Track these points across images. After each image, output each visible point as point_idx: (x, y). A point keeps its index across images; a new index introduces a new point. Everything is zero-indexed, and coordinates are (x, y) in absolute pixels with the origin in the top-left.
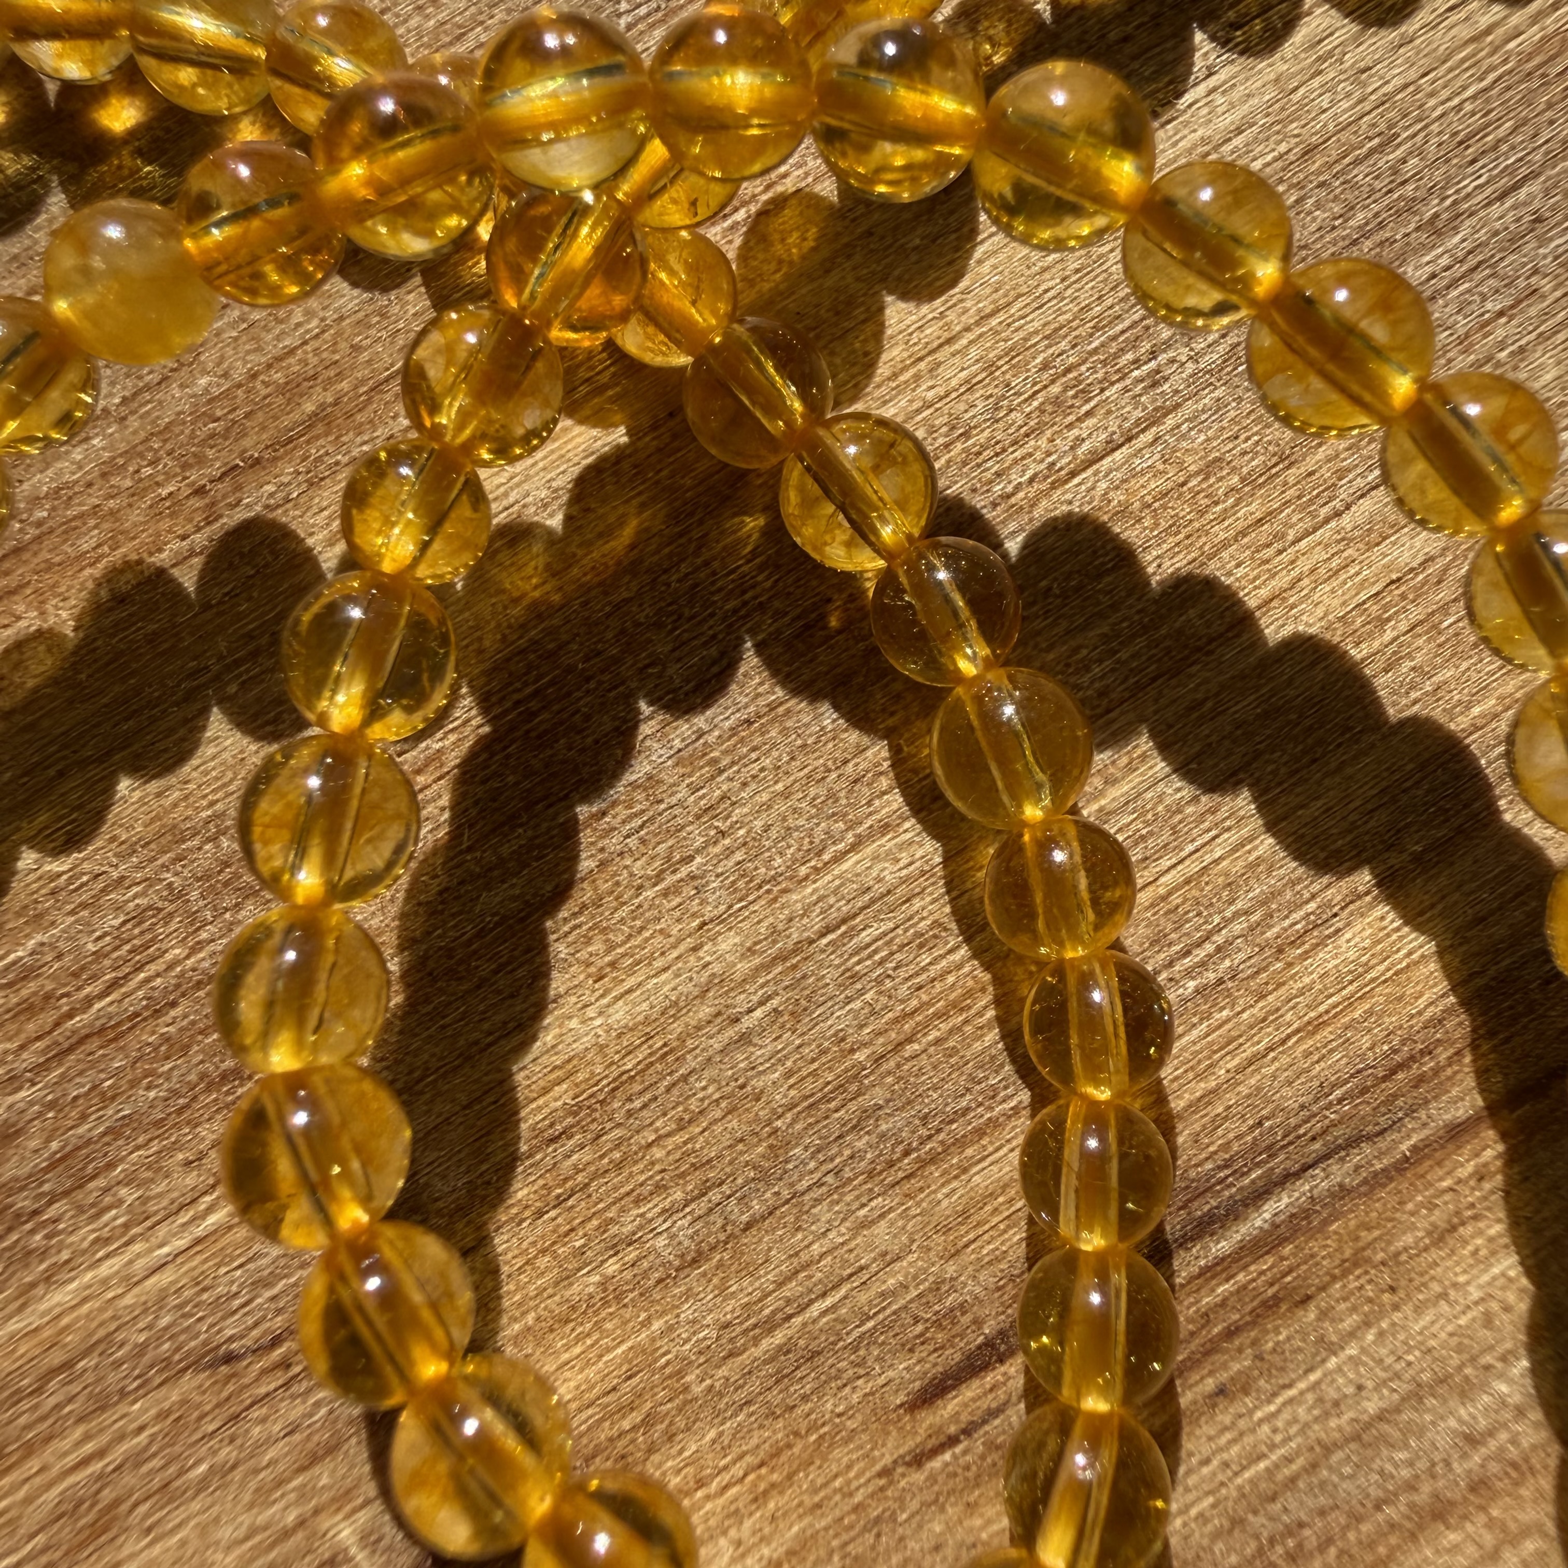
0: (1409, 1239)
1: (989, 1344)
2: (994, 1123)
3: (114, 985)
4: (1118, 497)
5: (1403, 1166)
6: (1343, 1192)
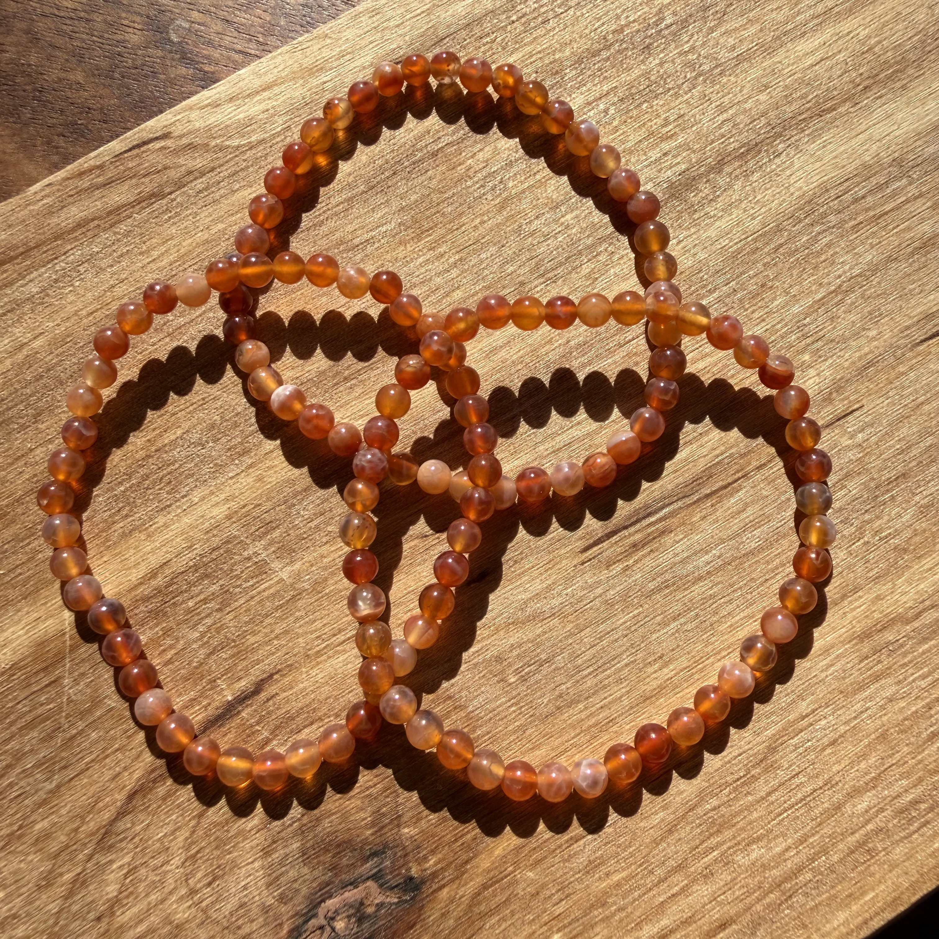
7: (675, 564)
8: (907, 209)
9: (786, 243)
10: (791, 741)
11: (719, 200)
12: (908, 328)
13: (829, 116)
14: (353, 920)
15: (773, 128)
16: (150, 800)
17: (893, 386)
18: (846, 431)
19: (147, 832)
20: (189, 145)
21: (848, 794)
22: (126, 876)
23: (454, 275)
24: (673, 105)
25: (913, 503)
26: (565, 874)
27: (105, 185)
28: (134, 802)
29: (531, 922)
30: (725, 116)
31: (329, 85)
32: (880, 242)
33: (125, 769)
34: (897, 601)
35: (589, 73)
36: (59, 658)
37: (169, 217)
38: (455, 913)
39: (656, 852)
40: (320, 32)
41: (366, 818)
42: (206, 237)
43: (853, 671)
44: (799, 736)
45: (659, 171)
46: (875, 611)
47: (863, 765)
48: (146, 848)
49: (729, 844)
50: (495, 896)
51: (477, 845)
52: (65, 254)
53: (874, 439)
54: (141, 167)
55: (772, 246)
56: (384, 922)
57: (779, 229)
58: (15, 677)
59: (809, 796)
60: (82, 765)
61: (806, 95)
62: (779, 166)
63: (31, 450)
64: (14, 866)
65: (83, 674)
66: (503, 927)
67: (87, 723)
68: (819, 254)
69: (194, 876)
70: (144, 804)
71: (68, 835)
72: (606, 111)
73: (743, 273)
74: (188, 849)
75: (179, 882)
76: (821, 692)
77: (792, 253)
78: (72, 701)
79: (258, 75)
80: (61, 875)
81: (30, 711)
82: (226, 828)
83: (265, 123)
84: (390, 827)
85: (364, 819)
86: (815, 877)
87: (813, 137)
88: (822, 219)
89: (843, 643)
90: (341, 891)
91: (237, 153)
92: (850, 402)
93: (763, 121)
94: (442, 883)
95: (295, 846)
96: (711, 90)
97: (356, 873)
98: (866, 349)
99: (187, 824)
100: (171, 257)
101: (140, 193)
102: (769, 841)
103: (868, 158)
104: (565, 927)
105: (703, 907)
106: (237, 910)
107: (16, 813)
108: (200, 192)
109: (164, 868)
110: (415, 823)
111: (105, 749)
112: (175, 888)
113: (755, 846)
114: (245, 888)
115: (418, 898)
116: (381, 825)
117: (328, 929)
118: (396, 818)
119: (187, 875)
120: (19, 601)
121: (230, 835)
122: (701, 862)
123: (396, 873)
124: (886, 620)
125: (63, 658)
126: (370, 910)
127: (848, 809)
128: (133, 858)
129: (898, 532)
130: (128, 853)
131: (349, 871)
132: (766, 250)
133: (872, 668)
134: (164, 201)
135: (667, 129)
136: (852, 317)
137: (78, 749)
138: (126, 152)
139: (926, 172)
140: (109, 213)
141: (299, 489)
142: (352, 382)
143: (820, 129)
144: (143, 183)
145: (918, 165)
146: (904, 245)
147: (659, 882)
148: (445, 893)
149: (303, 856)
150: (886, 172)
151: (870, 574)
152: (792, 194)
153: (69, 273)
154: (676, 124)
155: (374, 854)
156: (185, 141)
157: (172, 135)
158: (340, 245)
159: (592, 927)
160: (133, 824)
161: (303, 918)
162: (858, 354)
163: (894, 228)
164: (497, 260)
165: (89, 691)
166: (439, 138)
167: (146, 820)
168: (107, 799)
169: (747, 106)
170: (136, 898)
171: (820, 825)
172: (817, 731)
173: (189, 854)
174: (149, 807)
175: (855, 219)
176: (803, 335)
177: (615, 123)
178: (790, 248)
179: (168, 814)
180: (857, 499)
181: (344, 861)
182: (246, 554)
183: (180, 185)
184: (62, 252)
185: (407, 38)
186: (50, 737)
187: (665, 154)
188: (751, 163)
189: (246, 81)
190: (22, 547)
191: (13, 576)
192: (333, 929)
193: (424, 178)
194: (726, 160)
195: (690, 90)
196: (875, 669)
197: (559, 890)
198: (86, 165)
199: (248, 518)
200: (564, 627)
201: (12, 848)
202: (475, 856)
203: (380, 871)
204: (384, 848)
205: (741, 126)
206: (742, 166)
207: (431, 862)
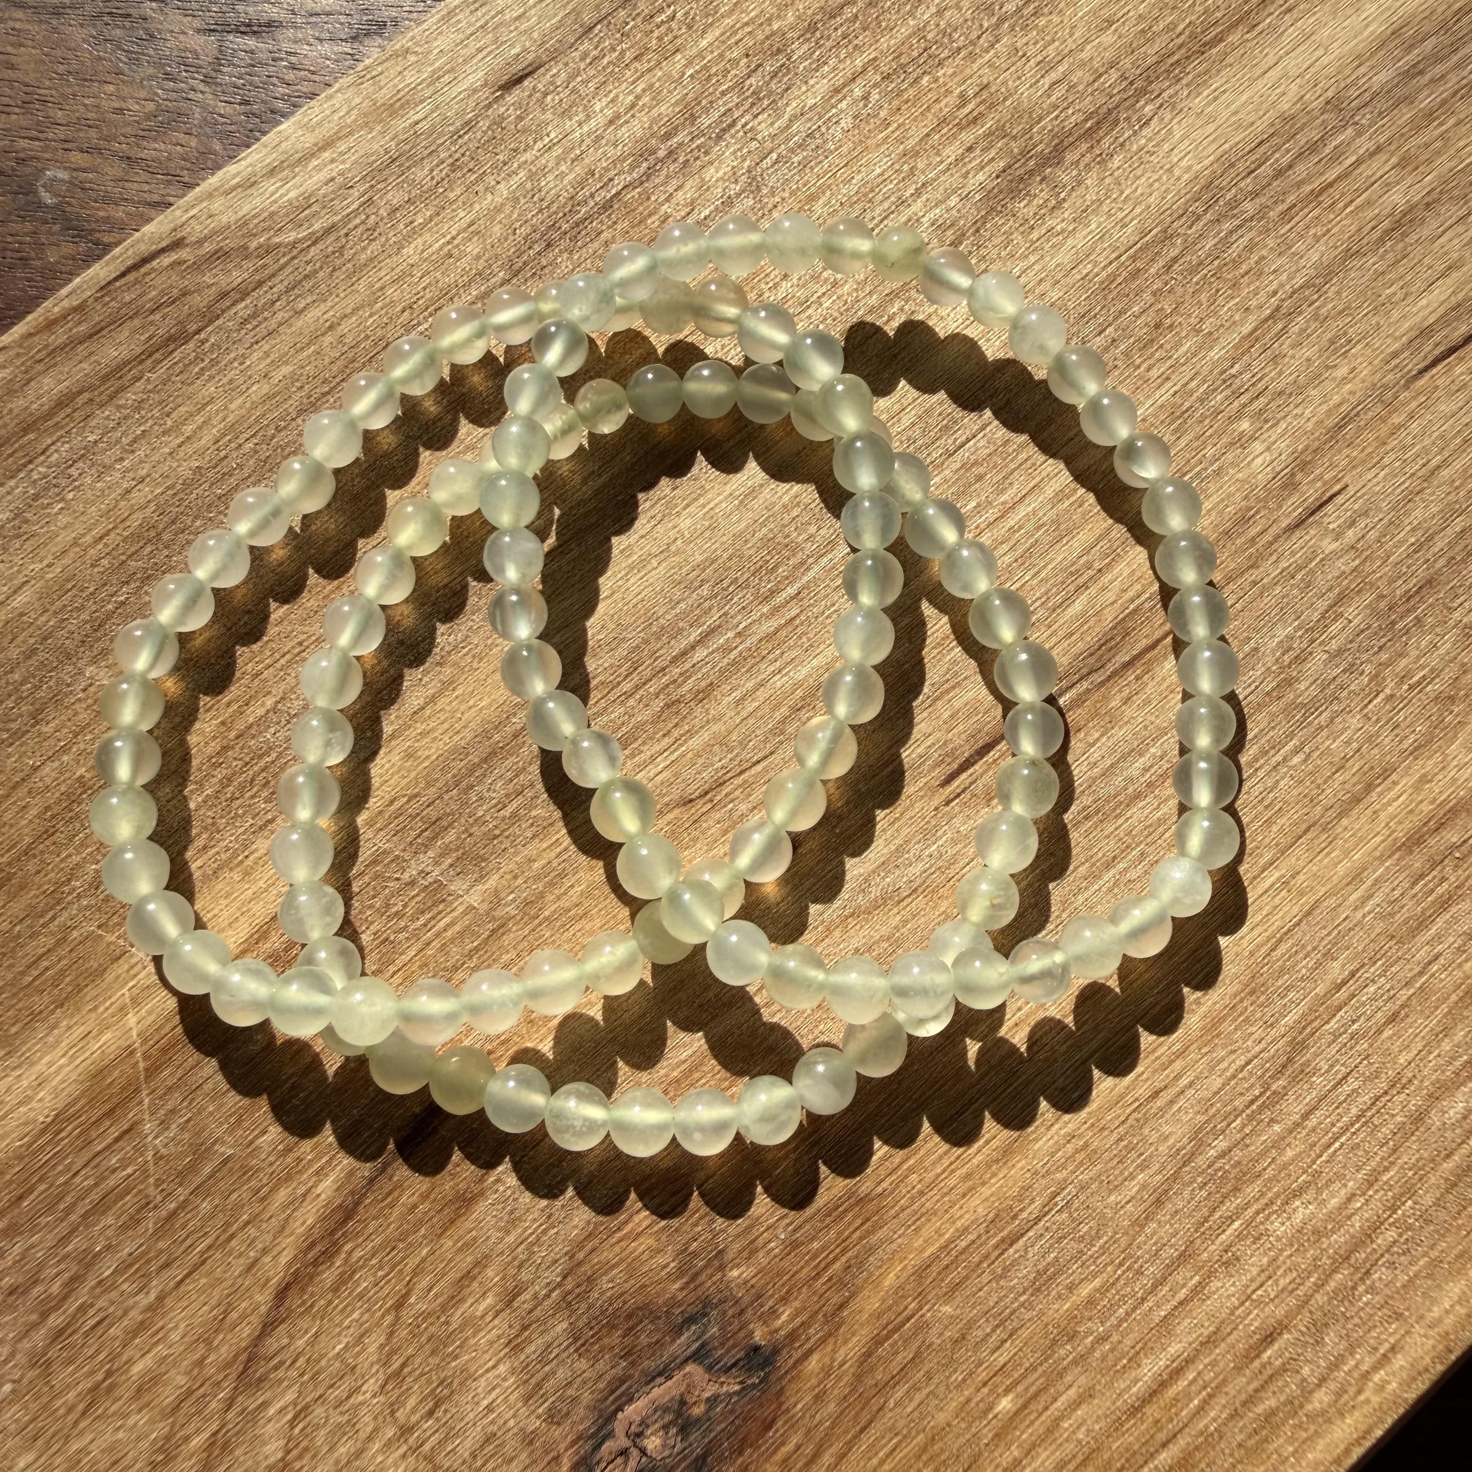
0: (1113, 704)
1: (967, 760)
2: (958, 684)
3: (627, 676)
4: (973, 457)
5: (1109, 678)
6: (1088, 691)
7: (1094, 779)
8: (1361, 174)
9: (1182, 254)
10: (1327, 1027)
11: (1066, 205)
12: (1395, 355)
13: (1214, 51)
14: (674, 1431)
15: (1131, 83)
16: (312, 1295)
17: (1389, 447)
18: (1326, 529)
19: (316, 1348)
20: (216, 252)
21: (1431, 1096)
22: (292, 1424)
24: (968, 71)
25: (1451, 623)
26: (1001, 1299)
27: (91, 336)
28: (287, 1304)
29: (959, 1386)
30: (1054, 76)
31: (424, 126)
32: (1329, 231)
33: (265, 1251)
34: (1454, 780)
35: (829, 44)
36: (131, 1092)
37: (202, 369)
38: (836, 1392)
39: (1142, 1238)
40: (398, 47)
41: (668, 1265)
42: (264, 392)
43: (1404, 902)
44: (1338, 1017)
45: (966, 176)
46: (1421, 801)
47: (1446, 1046)
48: (318, 1373)
49: (1255, 1207)
50: (897, 1353)
51: (854, 1277)
52: (43, 452)
53: (1373, 535)
54: (145, 298)
55: (1161, 263)
56: (723, 1425)
57: (1167, 236)
58: (63, 1134)
59: (1369, 1108)
60: (193, 1257)
61: (1174, 24)
62: (1150, 140)
63: (35, 769)
64: (108, 1438)
65: (173, 1111)
66: (916, 1401)
67: (192, 1187)
68: (1236, 263)
69: (404, 1404)
70: (304, 1303)
71: (188, 1373)
72: (866, 98)
73: (1122, 312)
74: (386, 1364)
75: (380, 1419)
76: (1358, 941)
77: (1193, 270)
78: (161, 1158)
79: (309, 128)
80: (187, 1439)
81: (96, 1185)
82: (443, 1319)
83: (332, 200)
84: (709, 1271)
85: (665, 1267)
86: (1400, 1235)
87: (1196, 87)
88: (1232, 209)
89: (1381, 859)
90: (647, 1389)
91: (295, 252)
92: (1325, 484)
93: (1114, 75)
94: (807, 1346)
95: (560, 1328)
96: (1025, 40)
97: (666, 1355)
98: (1336, 399)
99: (378, 1324)
100: (214, 431)
101: (150, 338)
102: (1319, 1191)
103: (1286, 107)
104: (1016, 1383)
105: (1232, 1313)
106: (482, 1447)
107: (98, 1352)
108: (246, 321)
109: (352, 1401)
110: (748, 1258)
111: (227, 1225)
112: (376, 1430)
113: (1297, 1203)
114: (489, 1409)
115: (773, 1378)
116: (694, 1270)
117: (635, 1452)
118: (716, 1256)
119: (392, 1405)
120: (52, 1012)
121: (451, 1329)
122: (1217, 1242)
123: (731, 1342)
124: (1442, 812)
125: (137, 1090)
126: (698, 1411)
127: (1435, 1119)
128: (300, 1393)
129: (1436, 673)
130: (289, 1387)
131: (653, 1355)
132: (1152, 271)
133: (1433, 891)
134: (191, 345)
135: (966, 110)
136: (1306, 352)
137: (183, 1233)
138: (116, 279)
139: (1380, 113)
140: (105, 378)
141: (476, 760)
143: (1205, 73)
144: (152, 323)
145: (1366, 105)
146: (1366, 230)
147: (1155, 1287)
148: (813, 1363)
149: (576, 1340)
150: (1318, 121)
151: (1405, 745)
152: (1179, 179)
153: (54, 482)
154: (978, 100)
155: (690, 1320)
156: (208, 247)
157: (187, 241)
159: (1061, 1375)
160: (292, 1338)
161: (590, 1442)
162: (1325, 407)
163: (1346, 206)
165: (186, 1136)
166: (611, 180)
167: (312, 1327)
168: (243, 1305)
169: (1085, 55)
170: (314, 1457)
171: (1395, 1151)
172: (1364, 1004)
173: (390, 1371)
174: (312, 1306)
175: (1283, 201)
176: (1233, 393)
177: (883, 114)
178: (1190, 262)
179: (345, 1312)
180: (1363, 631)
181: (644, 1339)
182: (406, 877)
183: (210, 316)
184: (41, 447)
185: (535, 35)
186: (135, 1221)
187: (970, 149)
188: (1106, 142)
189: (293, 139)
190: (43, 926)
191: (35, 973)
192: (643, 1452)
193: (596, 245)
194: (1066, 143)
195: (992, 46)
196: (1440, 890)
197: (997, 1326)
198: (56, 309)
199: (401, 819)
200: (934, 908)
201: (100, 1411)
202: (853, 1295)
203: (703, 1346)
204: (704, 1307)
205: (1080, 88)
206: (1092, 147)
207: (784, 1317)
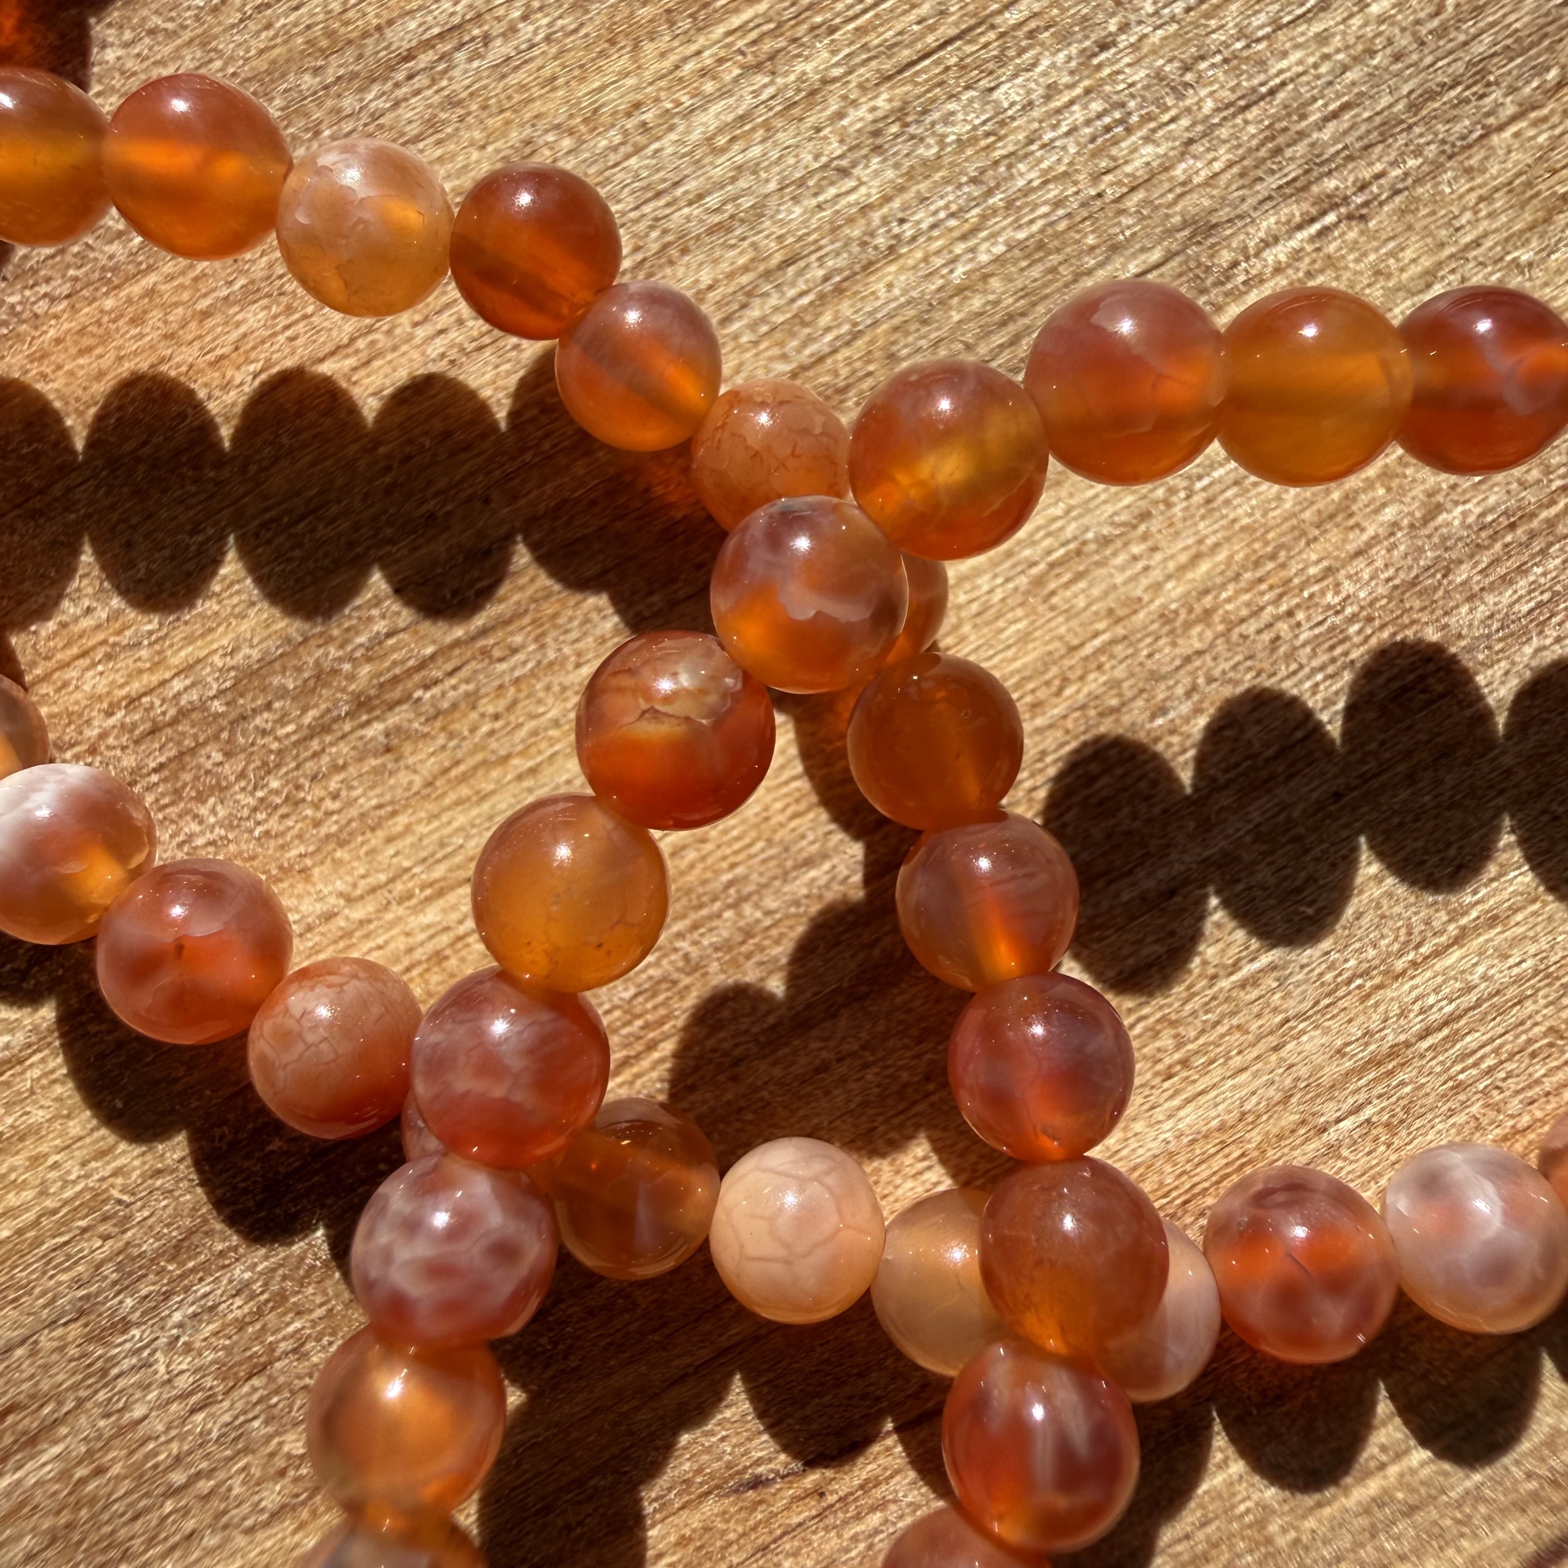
23: (871, 191)
142: (393, 720)
158: (325, 54)
164: (1078, 114)
